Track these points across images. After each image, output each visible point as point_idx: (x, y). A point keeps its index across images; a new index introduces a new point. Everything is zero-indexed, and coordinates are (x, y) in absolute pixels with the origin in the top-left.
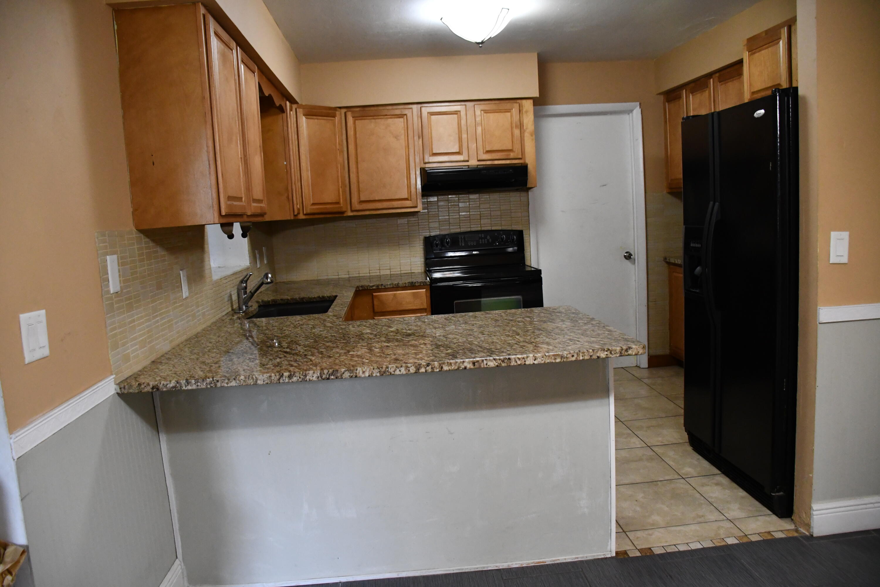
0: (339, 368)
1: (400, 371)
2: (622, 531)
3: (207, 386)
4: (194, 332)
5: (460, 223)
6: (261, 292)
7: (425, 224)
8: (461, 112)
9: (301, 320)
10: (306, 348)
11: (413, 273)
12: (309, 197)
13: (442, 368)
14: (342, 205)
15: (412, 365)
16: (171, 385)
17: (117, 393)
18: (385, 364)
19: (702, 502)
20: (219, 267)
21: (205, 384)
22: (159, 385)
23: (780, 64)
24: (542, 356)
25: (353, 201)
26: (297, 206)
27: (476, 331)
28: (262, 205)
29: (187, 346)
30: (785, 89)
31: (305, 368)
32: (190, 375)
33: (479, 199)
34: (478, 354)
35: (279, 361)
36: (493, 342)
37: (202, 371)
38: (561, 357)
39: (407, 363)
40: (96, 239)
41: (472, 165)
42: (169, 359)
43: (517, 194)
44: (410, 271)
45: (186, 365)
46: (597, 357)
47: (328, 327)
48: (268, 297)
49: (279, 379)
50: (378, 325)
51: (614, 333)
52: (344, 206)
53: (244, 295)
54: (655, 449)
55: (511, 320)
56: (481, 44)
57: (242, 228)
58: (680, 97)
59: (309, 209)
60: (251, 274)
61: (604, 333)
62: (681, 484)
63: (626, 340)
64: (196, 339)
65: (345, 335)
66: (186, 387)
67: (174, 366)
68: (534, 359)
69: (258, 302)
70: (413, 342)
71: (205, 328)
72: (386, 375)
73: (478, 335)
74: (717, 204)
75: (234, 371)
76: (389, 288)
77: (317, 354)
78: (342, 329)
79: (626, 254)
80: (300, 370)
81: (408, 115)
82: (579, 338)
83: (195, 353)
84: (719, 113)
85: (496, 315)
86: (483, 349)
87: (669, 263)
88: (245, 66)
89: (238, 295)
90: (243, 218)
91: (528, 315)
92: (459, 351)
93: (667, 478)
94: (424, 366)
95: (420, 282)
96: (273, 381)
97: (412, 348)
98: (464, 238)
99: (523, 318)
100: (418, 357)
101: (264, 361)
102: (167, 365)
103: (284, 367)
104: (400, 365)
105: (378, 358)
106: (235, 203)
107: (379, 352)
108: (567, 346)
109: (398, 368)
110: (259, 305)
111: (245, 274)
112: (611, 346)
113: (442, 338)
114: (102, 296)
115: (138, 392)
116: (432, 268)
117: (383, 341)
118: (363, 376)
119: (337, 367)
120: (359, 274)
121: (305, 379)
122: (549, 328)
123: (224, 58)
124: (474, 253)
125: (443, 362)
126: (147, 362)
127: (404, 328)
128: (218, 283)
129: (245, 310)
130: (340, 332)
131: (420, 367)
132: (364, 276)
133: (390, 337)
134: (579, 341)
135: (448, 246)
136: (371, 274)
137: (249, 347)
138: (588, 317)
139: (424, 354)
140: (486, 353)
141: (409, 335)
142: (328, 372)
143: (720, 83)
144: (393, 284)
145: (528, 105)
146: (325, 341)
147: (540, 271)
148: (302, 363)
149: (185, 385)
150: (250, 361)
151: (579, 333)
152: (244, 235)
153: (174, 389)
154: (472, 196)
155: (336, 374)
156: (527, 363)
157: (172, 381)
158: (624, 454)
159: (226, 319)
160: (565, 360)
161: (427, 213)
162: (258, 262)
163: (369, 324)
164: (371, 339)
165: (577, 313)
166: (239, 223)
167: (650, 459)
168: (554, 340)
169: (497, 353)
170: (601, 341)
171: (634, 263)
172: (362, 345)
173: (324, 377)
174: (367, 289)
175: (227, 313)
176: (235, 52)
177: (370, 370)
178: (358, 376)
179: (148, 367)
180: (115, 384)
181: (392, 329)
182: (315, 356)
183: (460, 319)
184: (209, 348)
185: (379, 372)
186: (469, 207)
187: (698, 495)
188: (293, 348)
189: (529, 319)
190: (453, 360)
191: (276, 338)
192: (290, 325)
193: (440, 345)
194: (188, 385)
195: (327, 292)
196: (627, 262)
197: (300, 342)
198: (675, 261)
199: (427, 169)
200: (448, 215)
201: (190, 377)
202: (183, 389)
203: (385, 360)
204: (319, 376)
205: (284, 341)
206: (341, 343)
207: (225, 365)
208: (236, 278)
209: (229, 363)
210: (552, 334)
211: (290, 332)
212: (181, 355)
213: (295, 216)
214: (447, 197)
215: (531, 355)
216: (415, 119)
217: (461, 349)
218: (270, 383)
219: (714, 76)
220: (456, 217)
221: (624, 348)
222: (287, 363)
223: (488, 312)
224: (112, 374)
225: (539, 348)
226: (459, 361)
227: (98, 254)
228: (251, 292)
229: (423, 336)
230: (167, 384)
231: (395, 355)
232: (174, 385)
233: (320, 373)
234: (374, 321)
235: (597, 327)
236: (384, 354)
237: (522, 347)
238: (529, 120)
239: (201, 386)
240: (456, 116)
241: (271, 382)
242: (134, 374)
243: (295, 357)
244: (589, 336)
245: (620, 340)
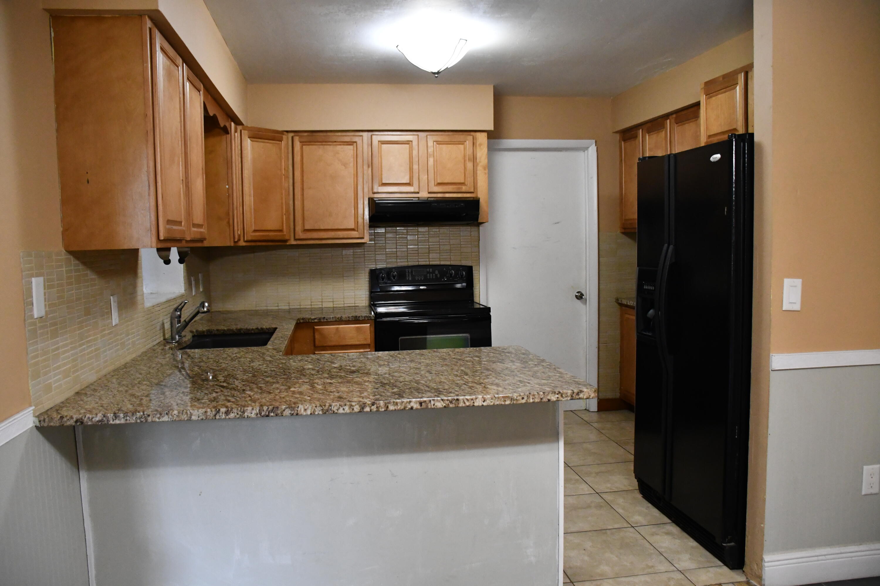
0: (279, 405)
1: (344, 409)
2: (570, 581)
3: (136, 420)
4: (123, 362)
5: (407, 256)
6: (195, 321)
7: (371, 256)
8: (413, 141)
9: (238, 352)
10: (244, 383)
11: (357, 306)
12: (251, 224)
13: (388, 407)
14: (285, 233)
15: (356, 403)
16: (97, 419)
17: (36, 426)
18: (328, 401)
19: (652, 552)
20: (151, 293)
21: (134, 419)
22: (83, 418)
23: (736, 109)
24: (491, 397)
25: (297, 229)
26: (238, 233)
27: (423, 370)
28: (202, 230)
29: (115, 377)
30: (741, 134)
31: (243, 403)
32: (119, 408)
33: (429, 231)
34: (425, 394)
35: (215, 396)
36: (441, 382)
37: (131, 404)
38: (511, 399)
39: (350, 402)
40: (21, 259)
41: (422, 197)
42: (95, 390)
43: (468, 228)
44: (354, 305)
45: (113, 397)
46: (547, 400)
47: (268, 361)
48: (203, 327)
49: (215, 415)
50: (321, 360)
51: (565, 376)
52: (287, 234)
53: (178, 324)
54: (604, 496)
55: (460, 360)
56: (437, 74)
57: (180, 253)
58: (636, 137)
59: (250, 235)
60: (186, 302)
61: (555, 376)
62: (630, 533)
63: (578, 383)
64: (124, 370)
65: (286, 370)
66: (113, 421)
67: (100, 398)
68: (483, 400)
69: (191, 332)
70: (358, 379)
71: (134, 358)
72: (329, 414)
73: (425, 373)
74: (671, 247)
75: (166, 405)
76: (331, 321)
77: (256, 390)
78: (282, 363)
79: (577, 294)
80: (237, 406)
81: (358, 143)
82: (529, 380)
83: (123, 385)
84: (676, 155)
85: (444, 354)
86: (430, 389)
87: (621, 305)
88: (190, 84)
89: (172, 324)
90: (181, 243)
91: (477, 354)
92: (405, 390)
93: (616, 526)
94: (369, 405)
95: (365, 317)
96: (208, 417)
97: (357, 386)
98: (412, 272)
99: (471, 357)
100: (362, 395)
101: (199, 395)
102: (93, 397)
103: (220, 403)
104: (344, 404)
105: (321, 395)
106: (175, 227)
107: (321, 389)
108: (517, 387)
109: (342, 407)
110: (193, 335)
111: (179, 301)
112: (562, 389)
113: (387, 376)
114: (25, 320)
115: (60, 426)
116: (378, 301)
117: (325, 377)
118: (305, 414)
119: (277, 404)
120: (300, 305)
121: (243, 416)
122: (499, 369)
123: (169, 75)
124: (421, 287)
125: (389, 401)
126: (69, 394)
127: (348, 365)
128: (150, 311)
129: (178, 340)
130: (280, 367)
131: (365, 406)
132: (306, 308)
133: (333, 374)
134: (529, 383)
135: (394, 280)
136: (313, 306)
137: (183, 380)
138: (538, 358)
139: (369, 393)
140: (434, 393)
141: (353, 372)
142: (268, 409)
143: (677, 125)
144: (335, 317)
145: (482, 138)
146: (264, 376)
147: (489, 309)
148: (240, 399)
149: (113, 419)
150: (184, 395)
151: (529, 375)
152: (181, 261)
153: (100, 423)
154: (421, 229)
155: (276, 412)
156: (476, 404)
157: (98, 415)
158: (571, 500)
159: (157, 349)
160: (515, 402)
161: (374, 245)
162: (193, 291)
163: (311, 359)
164: (313, 375)
165: (526, 353)
166: (176, 248)
167: (599, 507)
168: (503, 381)
169: (445, 394)
170: (552, 383)
171: (586, 303)
172: (304, 382)
173: (263, 414)
174: (309, 322)
175: (159, 343)
176: (180, 68)
177: (312, 408)
178: (300, 413)
179: (71, 399)
180: (34, 417)
181: (335, 366)
182: (254, 391)
183: (406, 357)
184: (140, 379)
185: (322, 410)
186: (418, 240)
187: (647, 545)
188: (230, 383)
189: (479, 359)
190: (399, 399)
191: (211, 371)
192: (226, 358)
193: (385, 384)
194: (116, 419)
195: (266, 324)
196: (578, 302)
197: (238, 376)
198: (627, 302)
199: (375, 199)
200: (395, 247)
201: (119, 410)
202: (110, 423)
203: (328, 397)
204: (258, 413)
205: (220, 374)
206: (281, 378)
207: (157, 398)
208: (169, 306)
209: (161, 396)
210: (501, 374)
211: (227, 365)
212: (108, 387)
213: (235, 242)
214: (395, 229)
215: (480, 397)
216: (365, 146)
217: (407, 389)
218: (205, 418)
219: (670, 117)
220: (404, 250)
221: (576, 391)
222: (224, 398)
223: (435, 350)
224: (31, 406)
225: (488, 389)
226: (405, 400)
227: (22, 275)
228: (185, 321)
229: (368, 374)
230: (93, 418)
231: (338, 393)
232: (100, 419)
233: (259, 410)
234: (315, 356)
235: (547, 369)
236: (327, 391)
237: (471, 387)
238: (482, 153)
239: (130, 420)
240: (408, 145)
241: (207, 418)
242: (55, 406)
243: (232, 392)
244: (540, 378)
245: (571, 382)
